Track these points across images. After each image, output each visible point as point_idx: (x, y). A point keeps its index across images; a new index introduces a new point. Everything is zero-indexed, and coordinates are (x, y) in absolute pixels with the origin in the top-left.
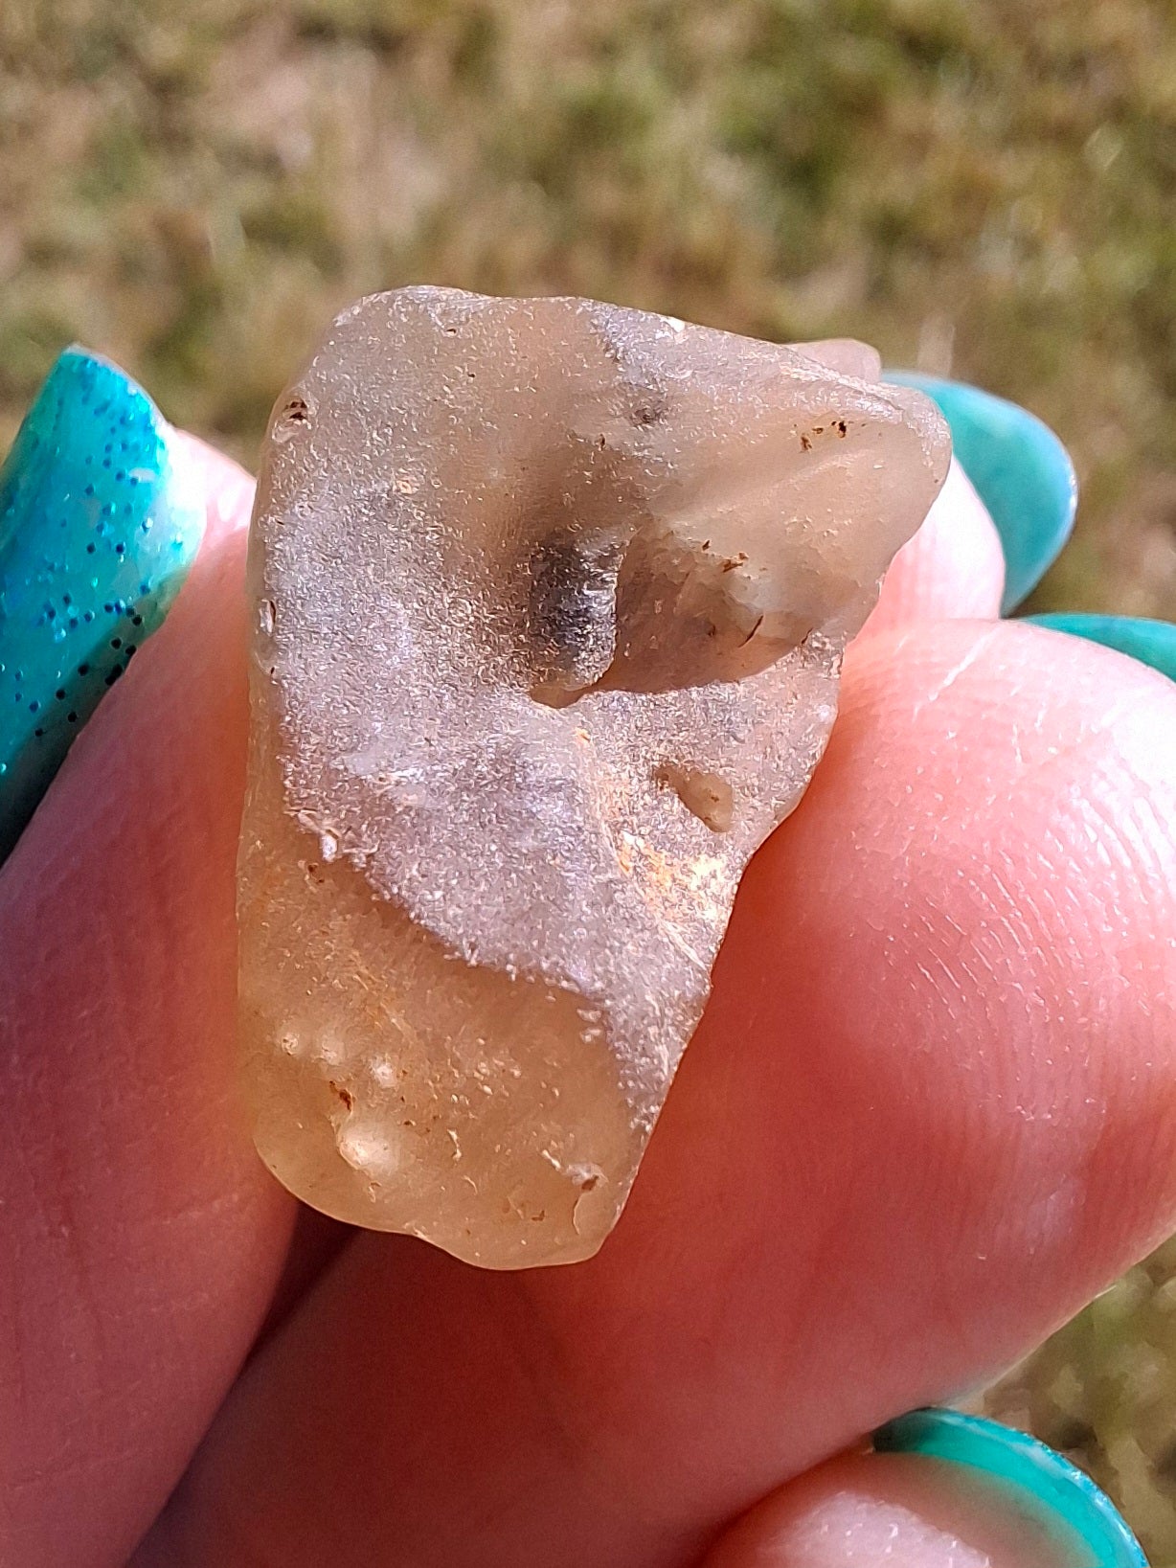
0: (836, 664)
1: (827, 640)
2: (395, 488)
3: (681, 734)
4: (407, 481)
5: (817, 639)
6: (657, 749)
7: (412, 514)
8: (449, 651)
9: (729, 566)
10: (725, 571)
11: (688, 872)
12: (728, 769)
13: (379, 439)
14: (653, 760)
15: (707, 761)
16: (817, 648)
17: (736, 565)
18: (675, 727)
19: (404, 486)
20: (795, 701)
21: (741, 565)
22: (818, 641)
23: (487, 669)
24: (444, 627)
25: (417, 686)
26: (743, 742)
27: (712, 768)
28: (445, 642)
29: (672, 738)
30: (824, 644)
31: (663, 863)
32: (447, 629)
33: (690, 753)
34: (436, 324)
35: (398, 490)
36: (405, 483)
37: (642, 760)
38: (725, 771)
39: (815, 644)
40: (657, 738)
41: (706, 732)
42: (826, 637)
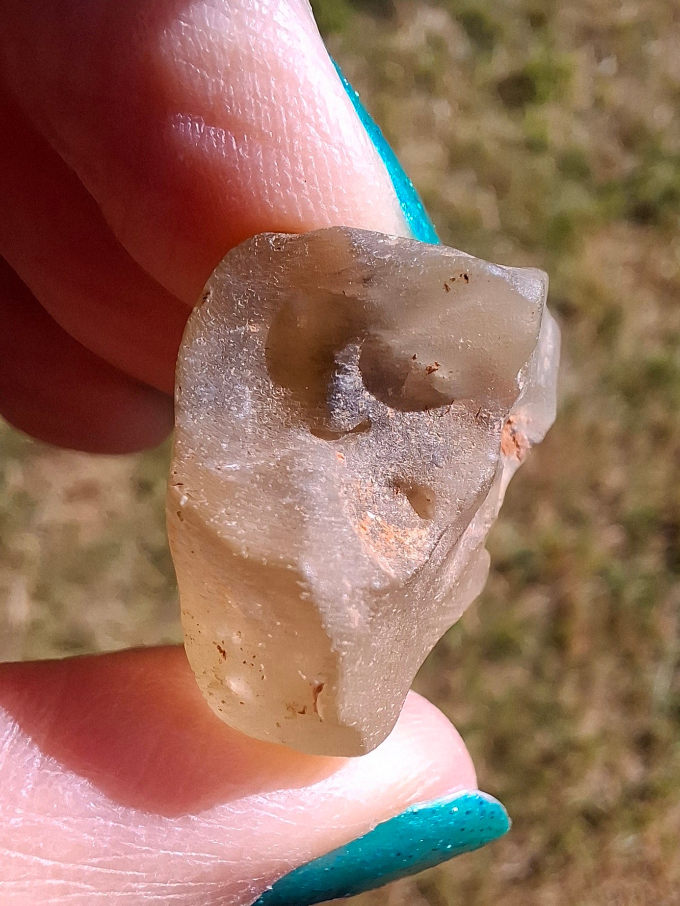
0: (497, 427)
1: (491, 413)
2: (248, 329)
3: (404, 462)
4: (254, 326)
5: (485, 413)
6: (390, 469)
7: (256, 343)
8: (270, 411)
9: (431, 370)
10: (429, 373)
11: (405, 535)
12: (432, 482)
13: (241, 305)
14: (388, 475)
15: (420, 477)
16: (485, 417)
17: (434, 370)
18: (401, 458)
19: (253, 328)
20: (473, 447)
21: (437, 369)
22: (486, 414)
23: (288, 419)
24: (269, 399)
25: (250, 428)
26: (442, 468)
27: (423, 481)
28: (268, 407)
29: (399, 463)
30: (489, 415)
31: (392, 530)
32: (270, 400)
33: (411, 473)
34: (272, 245)
35: (250, 330)
36: (253, 327)
37: (380, 474)
38: (430, 483)
39: (484, 415)
40: (390, 462)
41: (420, 462)
42: (490, 411)
